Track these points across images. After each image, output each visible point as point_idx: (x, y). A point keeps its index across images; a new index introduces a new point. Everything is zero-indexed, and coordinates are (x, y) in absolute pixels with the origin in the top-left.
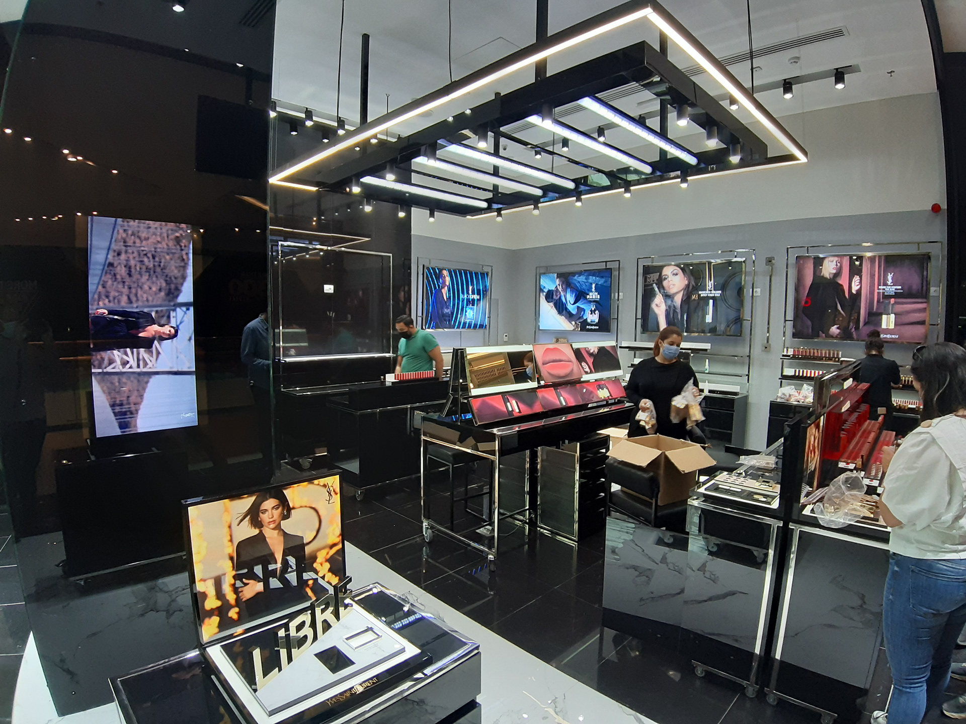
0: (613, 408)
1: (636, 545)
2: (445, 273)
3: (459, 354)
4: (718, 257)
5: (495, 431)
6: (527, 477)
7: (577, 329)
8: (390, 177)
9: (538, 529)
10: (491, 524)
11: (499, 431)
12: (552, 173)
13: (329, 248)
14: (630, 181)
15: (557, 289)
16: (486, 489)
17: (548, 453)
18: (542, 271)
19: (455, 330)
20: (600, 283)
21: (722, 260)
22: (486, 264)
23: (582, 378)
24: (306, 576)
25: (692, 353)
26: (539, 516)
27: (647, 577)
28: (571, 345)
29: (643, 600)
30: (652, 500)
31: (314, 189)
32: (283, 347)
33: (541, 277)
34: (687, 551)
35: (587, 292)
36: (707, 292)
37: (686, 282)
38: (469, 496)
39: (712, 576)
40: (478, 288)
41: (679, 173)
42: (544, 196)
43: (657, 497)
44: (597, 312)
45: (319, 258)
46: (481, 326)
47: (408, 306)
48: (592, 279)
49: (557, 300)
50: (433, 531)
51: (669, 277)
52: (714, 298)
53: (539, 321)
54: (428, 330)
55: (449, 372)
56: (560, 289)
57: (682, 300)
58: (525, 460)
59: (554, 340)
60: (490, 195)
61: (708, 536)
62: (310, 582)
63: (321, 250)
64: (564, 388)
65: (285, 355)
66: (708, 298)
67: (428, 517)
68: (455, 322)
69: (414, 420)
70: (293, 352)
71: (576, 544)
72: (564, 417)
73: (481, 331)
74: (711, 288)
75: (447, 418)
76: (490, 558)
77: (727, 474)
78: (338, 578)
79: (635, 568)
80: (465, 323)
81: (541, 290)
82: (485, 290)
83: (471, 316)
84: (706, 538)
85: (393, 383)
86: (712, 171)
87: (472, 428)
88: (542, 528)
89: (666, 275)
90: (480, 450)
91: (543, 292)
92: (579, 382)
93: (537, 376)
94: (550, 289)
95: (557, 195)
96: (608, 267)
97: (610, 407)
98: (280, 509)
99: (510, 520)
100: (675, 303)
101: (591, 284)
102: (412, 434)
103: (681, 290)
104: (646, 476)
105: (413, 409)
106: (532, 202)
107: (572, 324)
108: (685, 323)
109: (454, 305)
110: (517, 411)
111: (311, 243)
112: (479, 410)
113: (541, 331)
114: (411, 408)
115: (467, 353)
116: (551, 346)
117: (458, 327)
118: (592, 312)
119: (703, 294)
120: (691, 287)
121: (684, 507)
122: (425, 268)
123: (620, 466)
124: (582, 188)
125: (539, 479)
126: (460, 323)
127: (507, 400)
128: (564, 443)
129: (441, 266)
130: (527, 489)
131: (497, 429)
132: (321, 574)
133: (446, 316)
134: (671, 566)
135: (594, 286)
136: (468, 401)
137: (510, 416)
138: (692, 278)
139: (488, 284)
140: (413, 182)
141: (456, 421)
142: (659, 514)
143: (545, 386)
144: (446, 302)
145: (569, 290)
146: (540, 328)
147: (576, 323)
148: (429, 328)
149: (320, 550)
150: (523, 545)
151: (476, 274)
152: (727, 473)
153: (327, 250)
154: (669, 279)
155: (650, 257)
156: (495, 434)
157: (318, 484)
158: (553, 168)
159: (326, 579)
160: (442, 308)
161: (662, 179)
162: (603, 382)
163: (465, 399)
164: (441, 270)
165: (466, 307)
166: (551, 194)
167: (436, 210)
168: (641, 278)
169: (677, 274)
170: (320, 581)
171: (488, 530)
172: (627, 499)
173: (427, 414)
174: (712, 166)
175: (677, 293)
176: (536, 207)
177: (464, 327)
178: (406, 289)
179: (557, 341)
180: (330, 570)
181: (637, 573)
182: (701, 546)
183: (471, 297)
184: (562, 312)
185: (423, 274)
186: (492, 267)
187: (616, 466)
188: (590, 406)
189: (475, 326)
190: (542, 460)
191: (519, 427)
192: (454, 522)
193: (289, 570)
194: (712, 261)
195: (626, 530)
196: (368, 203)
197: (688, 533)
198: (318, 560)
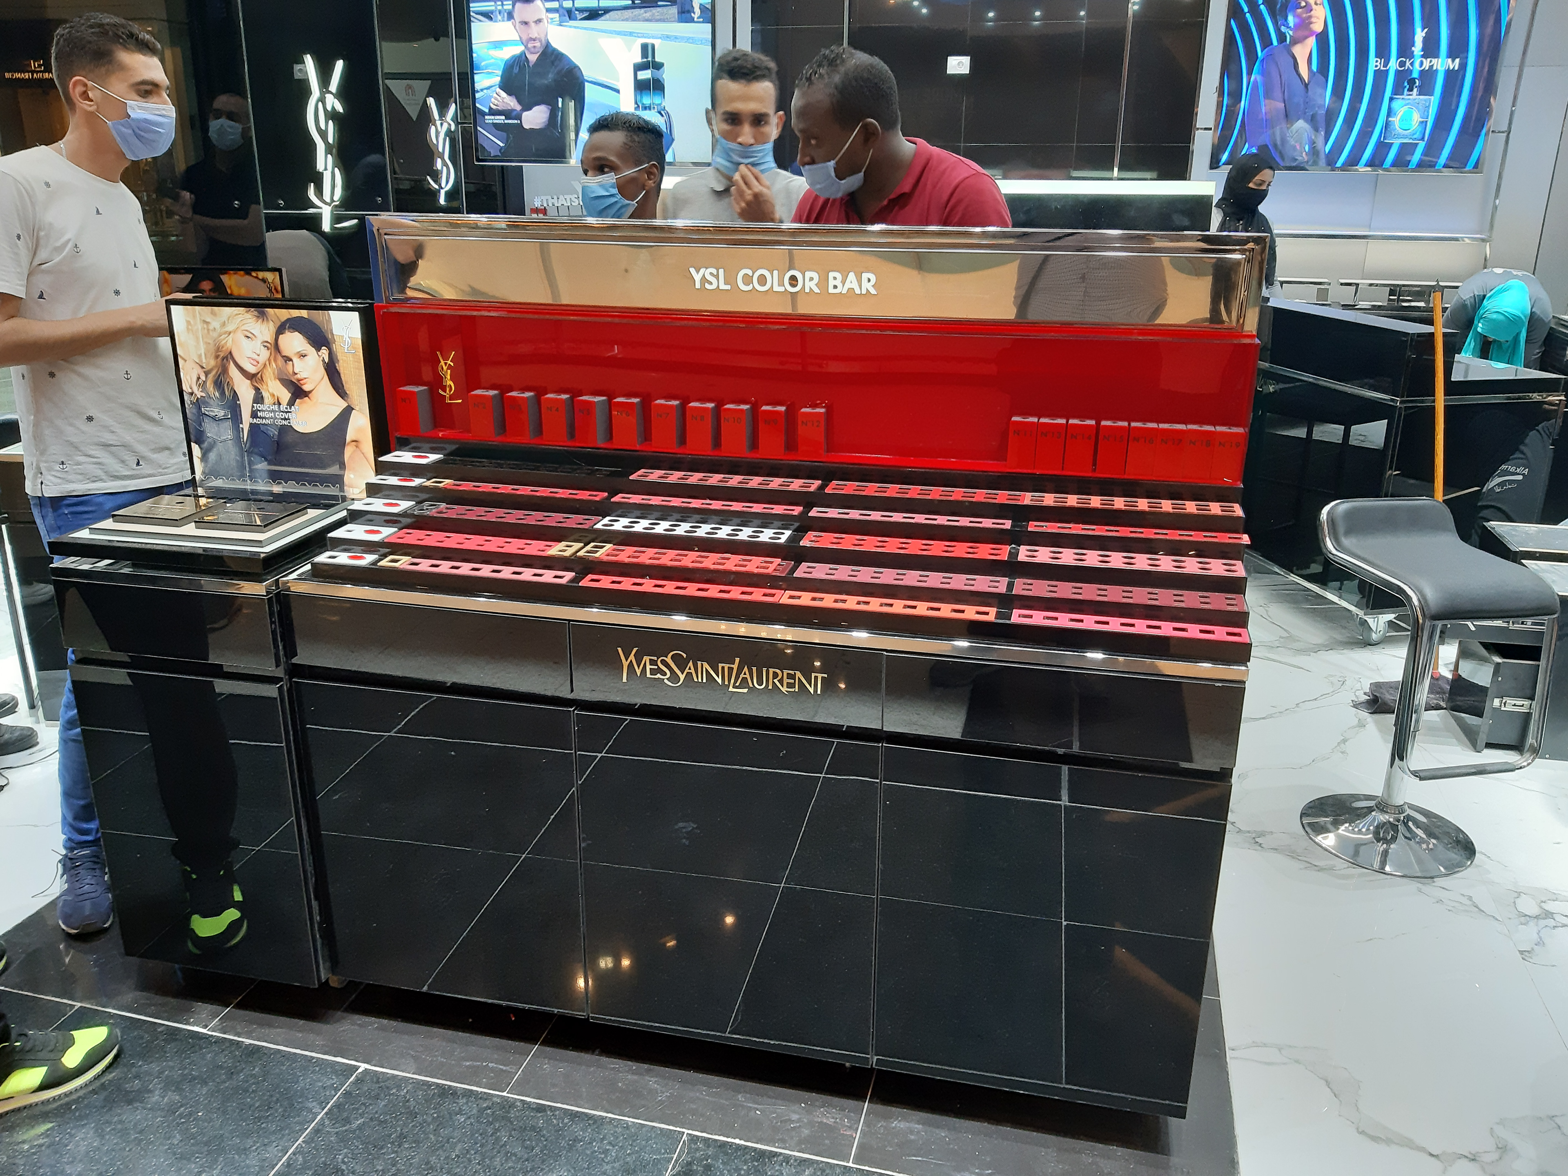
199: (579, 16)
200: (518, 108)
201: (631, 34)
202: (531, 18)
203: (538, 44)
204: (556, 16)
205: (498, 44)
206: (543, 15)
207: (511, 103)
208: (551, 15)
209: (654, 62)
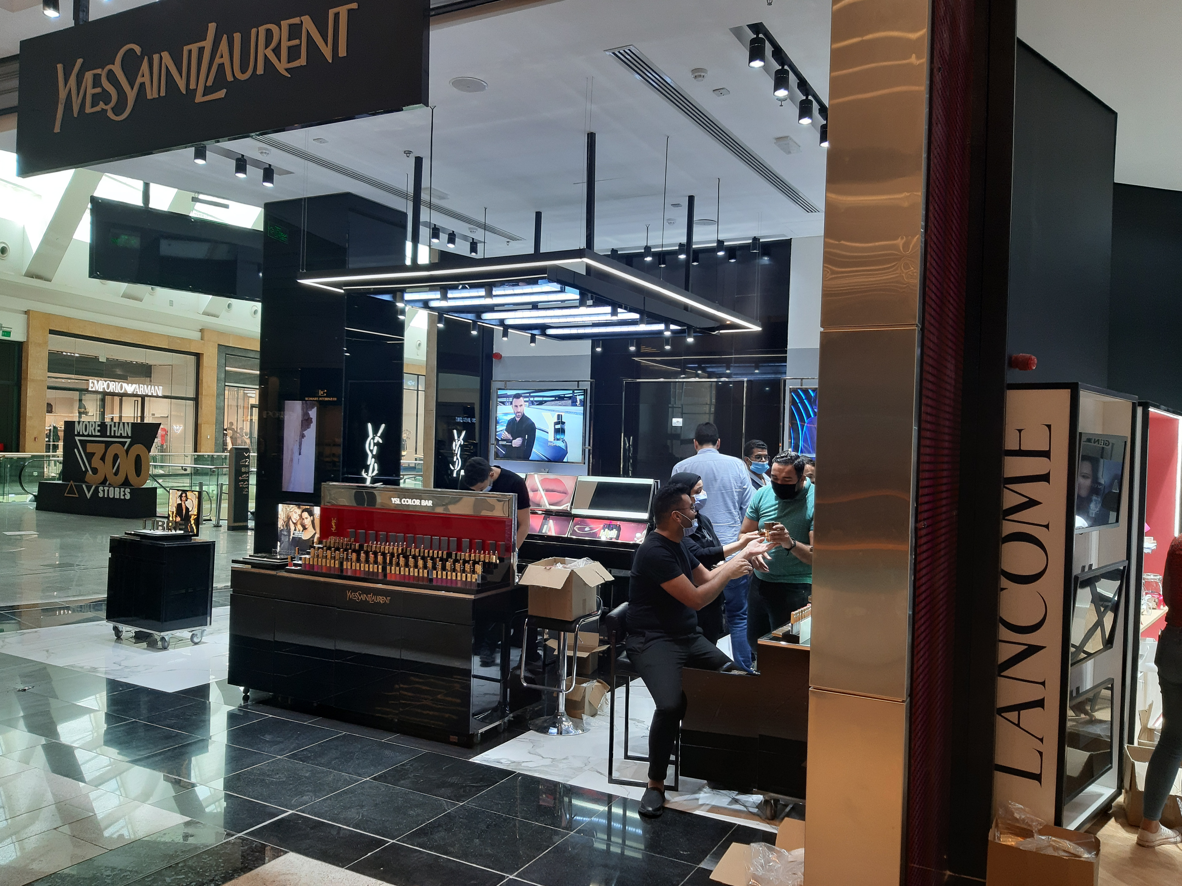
199: (536, 404)
200: (511, 438)
201: (554, 411)
202: (518, 405)
203: (520, 414)
204: (527, 403)
205: (506, 414)
206: (523, 403)
207: (509, 437)
208: (525, 403)
209: (562, 421)
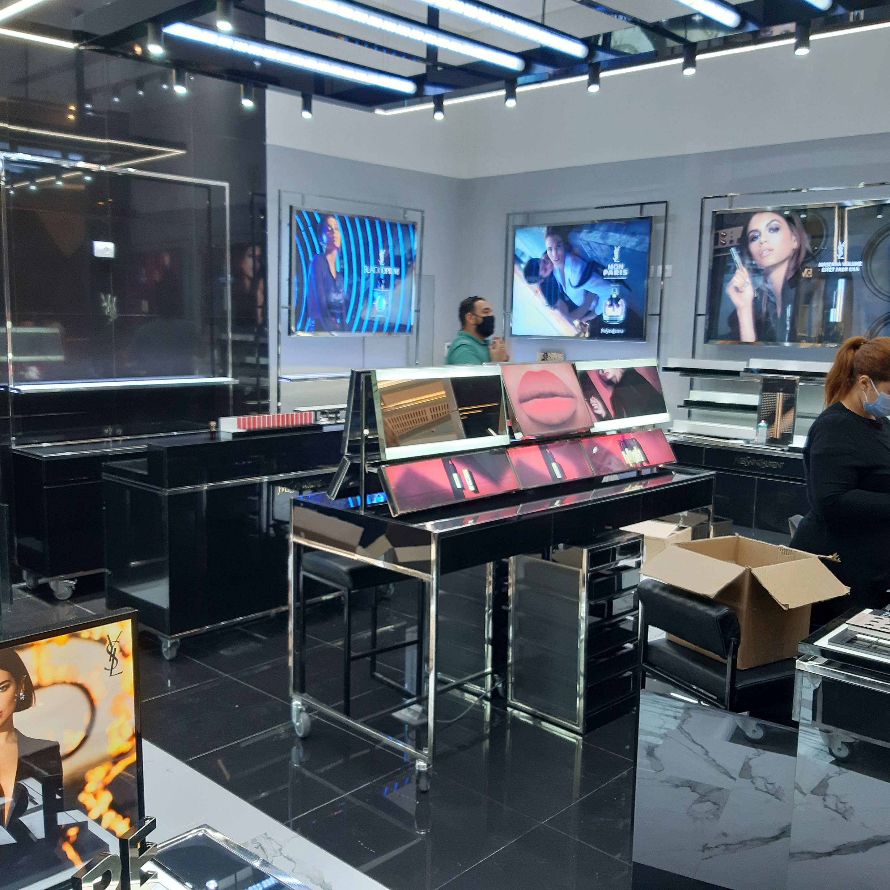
0: (651, 484)
1: (694, 741)
2: (333, 223)
3: (363, 380)
4: (856, 195)
5: (429, 526)
6: (489, 611)
7: (582, 335)
8: (224, 25)
9: (509, 709)
10: (422, 700)
11: (436, 526)
12: (542, 26)
13: (103, 168)
14: (695, 44)
15: (547, 258)
16: (411, 635)
17: (528, 567)
18: (519, 221)
19: (353, 334)
20: (628, 246)
21: (866, 202)
22: (412, 207)
23: (593, 426)
24: (63, 818)
25: (801, 381)
26: (510, 685)
27: (715, 803)
28: (574, 366)
29: (709, 848)
30: (726, 659)
31: (71, 45)
32: (15, 364)
33: (517, 233)
34: (795, 755)
35: (602, 262)
36: (835, 263)
37: (795, 245)
38: (378, 648)
39: (840, 805)
40: (397, 254)
41: (791, 27)
42: (527, 71)
43: (735, 652)
44: (621, 302)
45: (82, 187)
46: (403, 328)
47: (261, 285)
48: (614, 238)
49: (545, 279)
50: (310, 716)
51: (763, 234)
52: (848, 276)
53: (511, 320)
54: (300, 334)
55: (342, 414)
56: (552, 255)
57: (786, 278)
58: (485, 580)
59: (539, 355)
60: (420, 69)
61: (830, 728)
62: (73, 832)
63: (87, 171)
64: (557, 446)
65: (19, 379)
66: (836, 276)
67: (301, 689)
68: (353, 319)
69: (275, 504)
70: (33, 372)
71: (580, 738)
72: (558, 502)
73: (403, 336)
74: (843, 256)
75: (338, 501)
76: (419, 766)
77: (871, 613)
78: (127, 821)
79: (692, 786)
80: (371, 322)
81: (516, 259)
82: (410, 259)
83: (383, 307)
84: (827, 731)
85: (235, 435)
86: (858, 23)
87: (388, 520)
88: (516, 708)
89: (756, 231)
90: (400, 560)
91: (520, 262)
92: (588, 435)
93: (508, 423)
94: (534, 257)
95: (550, 70)
96: (645, 215)
97: (644, 482)
98: (11, 689)
99: (456, 693)
100: (772, 283)
101: (612, 247)
102: (272, 531)
103: (783, 262)
104: (714, 613)
105: (273, 484)
106: (502, 83)
107: (573, 324)
108: (788, 323)
109: (350, 286)
110: (472, 488)
111: (65, 157)
112: (399, 487)
113: (513, 339)
114: (269, 483)
115: (378, 379)
116: (536, 368)
117: (359, 329)
118: (614, 301)
119: (826, 267)
120: (803, 255)
121: (787, 673)
122: (294, 213)
123: (665, 594)
124: (601, 56)
125: (511, 616)
126: (362, 321)
127: (452, 470)
128: (556, 548)
129: (324, 209)
130: (489, 633)
131: (432, 523)
132: (94, 814)
133: (336, 308)
134: (760, 783)
135: (616, 251)
136: (380, 470)
137: (457, 498)
138: (805, 236)
139: (416, 246)
140: (268, 37)
141: (357, 508)
142: (738, 686)
143: (525, 443)
144: (334, 281)
145: (569, 260)
146: (513, 333)
147: (581, 324)
148: (302, 330)
149: (92, 766)
150: (480, 739)
151: (393, 226)
152: (871, 610)
153: (101, 173)
154: (762, 239)
155: (726, 196)
156: (430, 532)
157: (89, 639)
158: (543, 15)
159: (105, 822)
160: (328, 292)
161: (755, 39)
162: (632, 436)
163: (374, 465)
164: (324, 217)
165: (374, 291)
166: (540, 69)
167: (314, 96)
168: (707, 238)
169: (777, 229)
170: (93, 828)
171: (415, 712)
172: (677, 656)
173: (301, 493)
174: (856, 12)
175: (775, 266)
176: (511, 94)
177: (369, 329)
178: (258, 252)
179: (545, 357)
180: (113, 806)
181: (696, 796)
182: (815, 746)
183: (384, 270)
184: (555, 301)
185: (290, 225)
186: (422, 212)
187: (657, 595)
188: (605, 480)
189: (391, 329)
190: (517, 582)
191: (475, 519)
192: (352, 698)
193: (28, 808)
194: (847, 203)
195: (672, 714)
196: (180, 81)
197: (796, 725)
198: (90, 787)
